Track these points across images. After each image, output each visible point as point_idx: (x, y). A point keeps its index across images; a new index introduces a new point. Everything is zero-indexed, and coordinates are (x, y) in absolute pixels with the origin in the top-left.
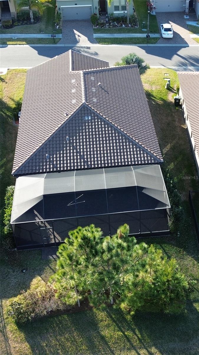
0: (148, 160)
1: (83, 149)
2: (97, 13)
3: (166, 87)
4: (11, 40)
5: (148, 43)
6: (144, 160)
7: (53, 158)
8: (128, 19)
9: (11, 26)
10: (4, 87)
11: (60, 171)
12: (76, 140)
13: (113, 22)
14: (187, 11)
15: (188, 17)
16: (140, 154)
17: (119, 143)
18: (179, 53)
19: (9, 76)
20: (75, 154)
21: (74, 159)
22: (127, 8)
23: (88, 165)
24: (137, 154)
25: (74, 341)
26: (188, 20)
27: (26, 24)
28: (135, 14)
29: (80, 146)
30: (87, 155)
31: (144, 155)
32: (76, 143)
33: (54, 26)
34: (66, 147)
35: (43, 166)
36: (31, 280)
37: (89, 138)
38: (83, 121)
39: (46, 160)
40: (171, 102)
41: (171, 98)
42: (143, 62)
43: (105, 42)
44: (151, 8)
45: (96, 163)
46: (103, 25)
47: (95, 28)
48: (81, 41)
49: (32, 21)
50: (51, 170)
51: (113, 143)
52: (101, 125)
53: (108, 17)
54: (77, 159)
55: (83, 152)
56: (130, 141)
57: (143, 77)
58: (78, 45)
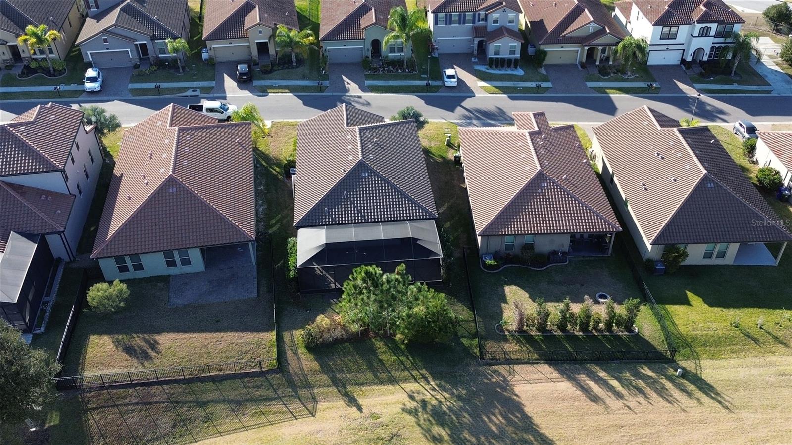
0: (423, 215)
1: (361, 204)
2: (369, 54)
3: (446, 143)
4: (272, 87)
5: (428, 92)
6: (420, 216)
7: (332, 212)
8: (405, 62)
9: (271, 72)
10: (270, 141)
11: (338, 224)
12: (354, 195)
13: (388, 66)
14: (475, 53)
15: (476, 60)
16: (416, 210)
17: (396, 198)
18: (463, 104)
19: (274, 129)
20: (353, 209)
21: (351, 214)
22: (405, 50)
23: (365, 219)
24: (413, 210)
25: (356, 363)
26: (476, 63)
27: (288, 68)
28: (413, 55)
29: (357, 201)
30: (364, 210)
31: (419, 211)
32: (354, 198)
33: (319, 71)
34: (344, 202)
35: (322, 219)
36: (316, 317)
37: (366, 194)
38: (360, 177)
39: (326, 213)
40: (451, 160)
41: (451, 155)
42: (421, 116)
43: (378, 91)
44: (433, 49)
45: (373, 217)
46: (376, 70)
47: (367, 73)
48: (351, 90)
49: (294, 64)
50: (331, 223)
51: (389, 199)
52: (378, 181)
53: (382, 60)
54: (355, 213)
55: (361, 207)
56: (407, 197)
57: (421, 133)
58: (348, 94)
